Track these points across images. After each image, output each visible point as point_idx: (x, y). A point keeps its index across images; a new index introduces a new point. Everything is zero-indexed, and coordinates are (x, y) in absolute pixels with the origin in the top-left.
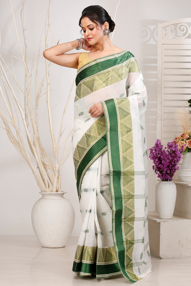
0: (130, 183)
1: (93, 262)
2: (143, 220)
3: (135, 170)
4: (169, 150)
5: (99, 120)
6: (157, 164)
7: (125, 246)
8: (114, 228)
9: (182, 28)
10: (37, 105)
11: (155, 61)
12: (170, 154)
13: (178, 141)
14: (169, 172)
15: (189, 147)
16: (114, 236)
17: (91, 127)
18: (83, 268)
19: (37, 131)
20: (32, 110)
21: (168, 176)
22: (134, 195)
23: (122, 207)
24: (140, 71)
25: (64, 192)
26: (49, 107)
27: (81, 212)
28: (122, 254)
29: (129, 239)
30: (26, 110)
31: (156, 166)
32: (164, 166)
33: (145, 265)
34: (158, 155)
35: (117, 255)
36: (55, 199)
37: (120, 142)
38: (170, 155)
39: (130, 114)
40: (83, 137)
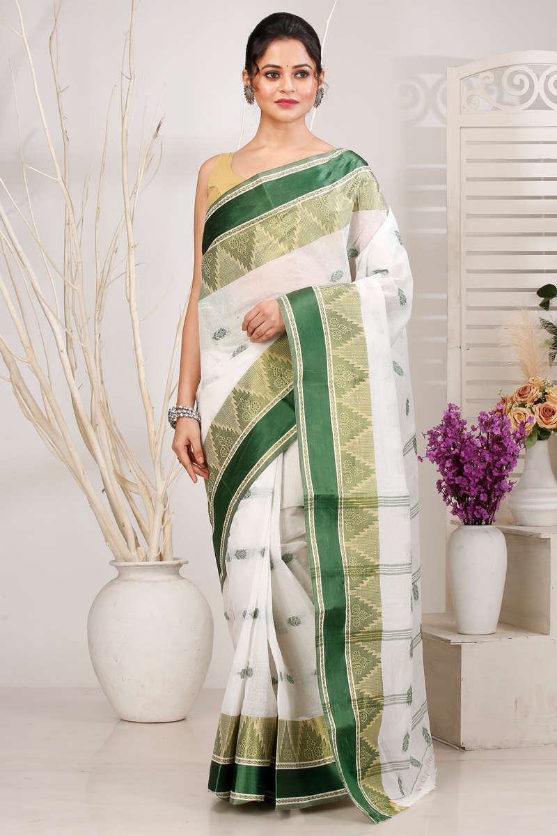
0: (366, 530)
1: (268, 761)
2: (406, 639)
3: (381, 492)
4: (485, 435)
5: (272, 350)
6: (450, 474)
7: (356, 713)
8: (322, 663)
9: (516, 81)
10: (99, 308)
11: (441, 177)
12: (487, 445)
13: (511, 408)
14: (483, 498)
15: (542, 425)
16: (324, 685)
17: (249, 371)
18: (240, 780)
19: (102, 383)
20: (87, 323)
21: (483, 510)
22: (378, 565)
23: (344, 600)
24: (386, 206)
25: (182, 561)
26: (135, 315)
27: (228, 618)
28: (346, 737)
29: (368, 693)
30: (68, 325)
31: (448, 481)
32: (470, 481)
33: (417, 769)
34: (452, 449)
35: (334, 738)
36: (156, 582)
37: (334, 413)
38: (486, 449)
39: (361, 329)
40: (228, 401)
